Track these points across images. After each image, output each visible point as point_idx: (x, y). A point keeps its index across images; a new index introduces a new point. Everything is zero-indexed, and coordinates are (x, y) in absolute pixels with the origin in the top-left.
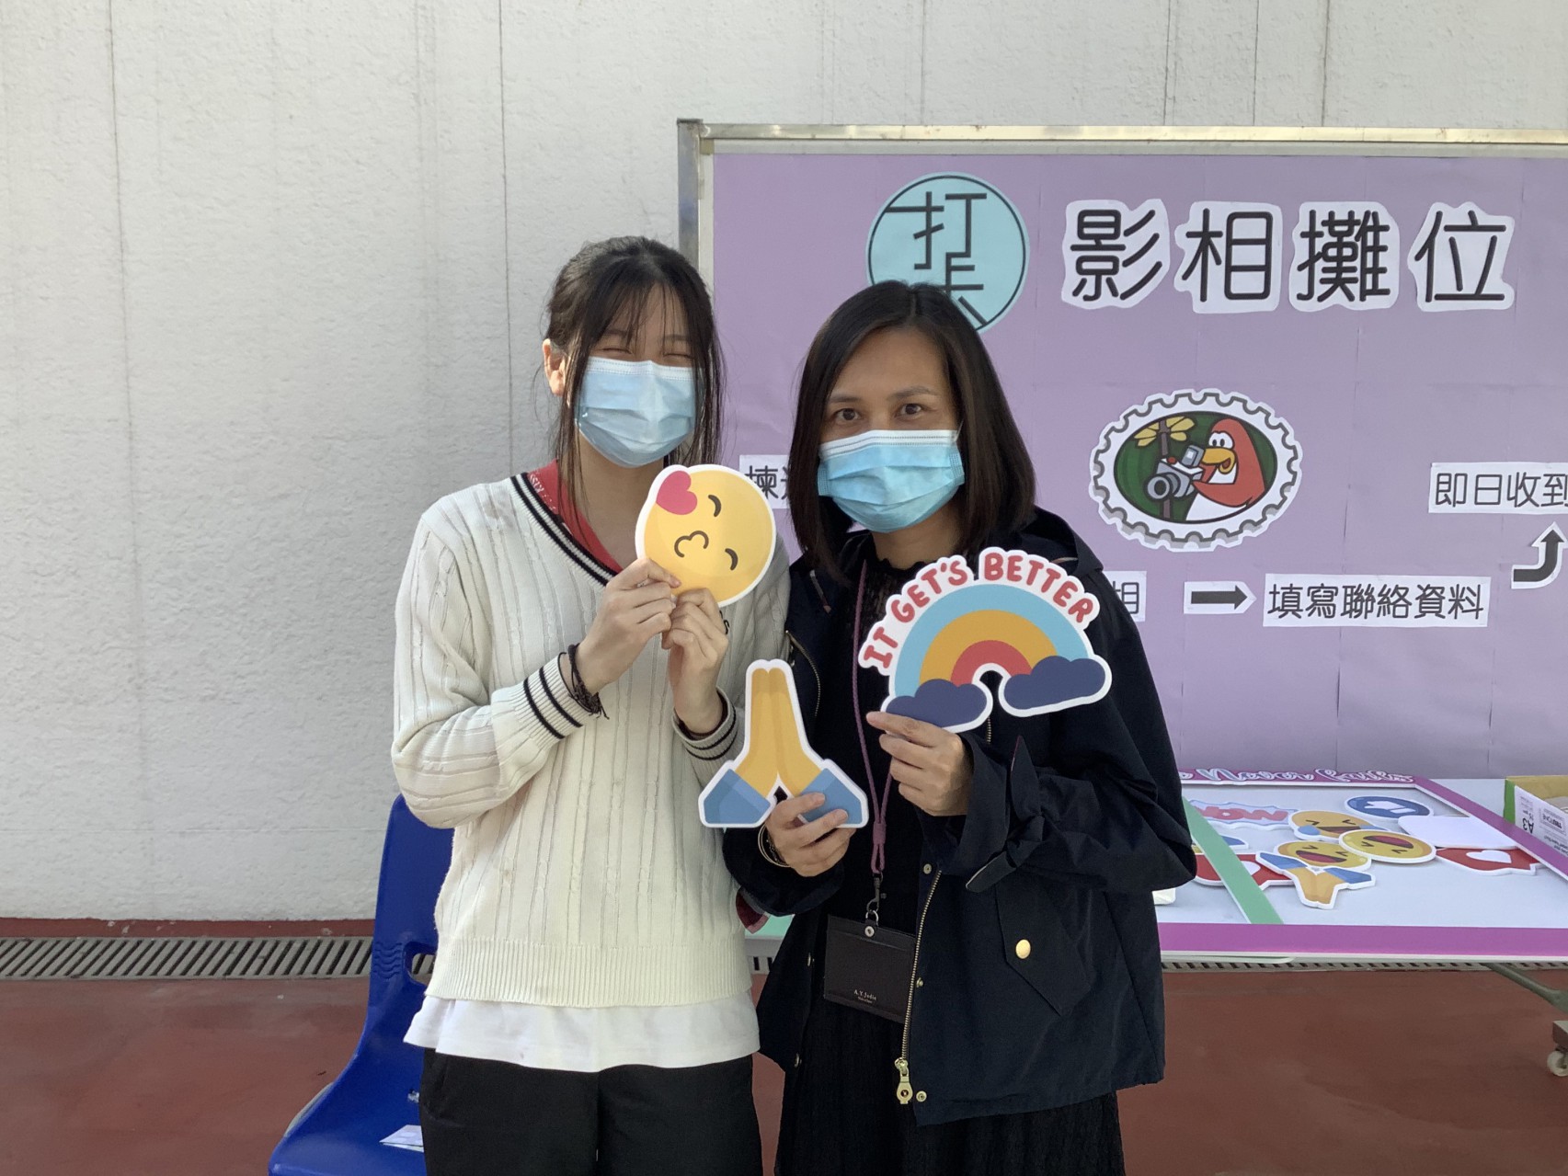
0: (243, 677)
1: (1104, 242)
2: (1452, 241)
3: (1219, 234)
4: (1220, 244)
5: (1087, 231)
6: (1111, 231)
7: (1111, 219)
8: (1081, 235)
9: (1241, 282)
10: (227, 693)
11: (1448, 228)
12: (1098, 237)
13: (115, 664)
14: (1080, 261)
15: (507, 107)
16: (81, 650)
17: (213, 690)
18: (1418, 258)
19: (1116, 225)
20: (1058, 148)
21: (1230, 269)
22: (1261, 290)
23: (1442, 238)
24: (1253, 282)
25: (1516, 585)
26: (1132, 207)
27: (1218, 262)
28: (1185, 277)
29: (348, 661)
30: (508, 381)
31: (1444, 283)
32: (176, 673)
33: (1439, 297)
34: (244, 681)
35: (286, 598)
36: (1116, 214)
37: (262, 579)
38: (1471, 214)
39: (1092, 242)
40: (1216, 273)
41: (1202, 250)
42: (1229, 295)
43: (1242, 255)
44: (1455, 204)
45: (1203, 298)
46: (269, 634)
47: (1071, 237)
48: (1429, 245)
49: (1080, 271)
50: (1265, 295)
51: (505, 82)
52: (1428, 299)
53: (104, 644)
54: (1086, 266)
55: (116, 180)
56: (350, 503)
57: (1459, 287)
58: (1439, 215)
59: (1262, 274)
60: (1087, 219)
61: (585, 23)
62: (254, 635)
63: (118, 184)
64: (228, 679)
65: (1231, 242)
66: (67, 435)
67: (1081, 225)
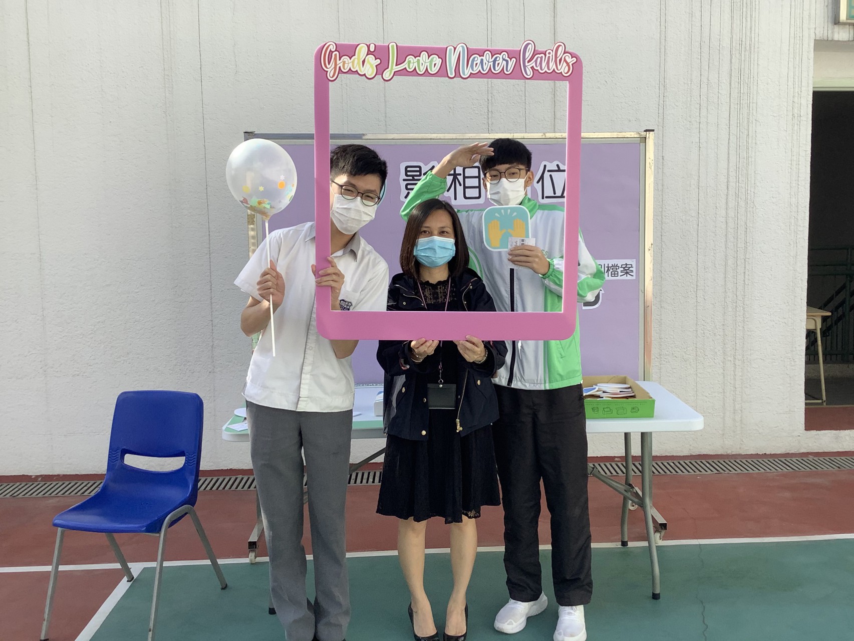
0: (91, 366)
1: (415, 178)
2: (551, 176)
3: (460, 175)
4: (461, 178)
5: (408, 173)
6: (418, 173)
7: (418, 169)
8: (407, 175)
9: (470, 193)
10: (84, 373)
11: (549, 171)
12: (413, 176)
13: (34, 361)
14: (407, 185)
15: (205, 116)
16: (19, 355)
17: (78, 371)
18: (538, 182)
19: (420, 171)
20: (396, 142)
21: (465, 188)
22: (478, 196)
23: (547, 175)
24: (474, 193)
25: (584, 308)
26: (426, 165)
27: (460, 185)
28: (448, 191)
29: (138, 358)
30: (208, 233)
31: (549, 191)
32: (61, 364)
33: (547, 197)
34: (92, 367)
35: (110, 330)
36: (420, 167)
37: (99, 322)
38: (558, 166)
39: (411, 178)
40: (460, 189)
41: (454, 180)
42: (466, 198)
43: (469, 182)
44: (551, 162)
45: (455, 199)
46: (103, 346)
47: (403, 176)
48: (542, 177)
49: (407, 189)
50: (479, 197)
51: (204, 106)
52: (543, 198)
53: (29, 352)
54: (409, 187)
55: (33, 150)
56: (138, 288)
57: (555, 193)
58: (545, 166)
59: (478, 189)
60: (408, 169)
61: (238, 81)
62: (96, 347)
63: (35, 152)
64: (85, 367)
65: (465, 177)
66: (13, 261)
67: (406, 171)
